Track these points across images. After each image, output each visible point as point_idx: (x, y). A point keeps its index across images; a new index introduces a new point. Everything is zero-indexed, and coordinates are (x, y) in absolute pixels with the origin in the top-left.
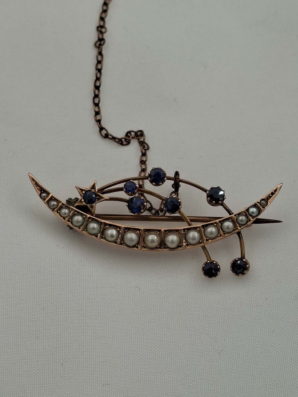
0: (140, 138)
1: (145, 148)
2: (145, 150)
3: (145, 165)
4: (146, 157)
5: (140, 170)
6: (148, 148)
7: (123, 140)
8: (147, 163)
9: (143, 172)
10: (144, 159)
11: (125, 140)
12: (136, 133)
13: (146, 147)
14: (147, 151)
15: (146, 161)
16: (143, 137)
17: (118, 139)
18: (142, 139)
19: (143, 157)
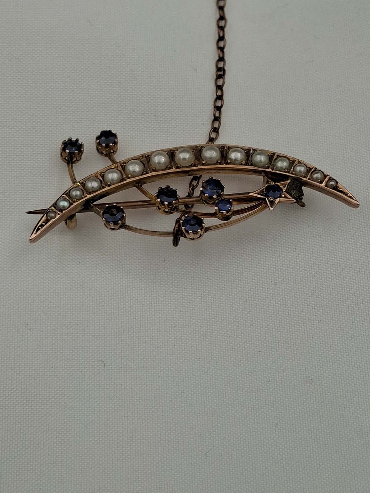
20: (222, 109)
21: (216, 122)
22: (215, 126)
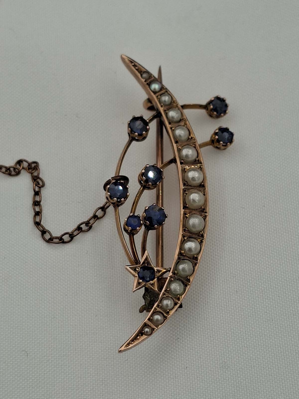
0: (34, 172)
1: (40, 185)
2: (40, 188)
3: (40, 207)
4: (41, 197)
5: (34, 214)
6: (43, 185)
7: (12, 169)
8: (41, 203)
9: (37, 216)
10: (37, 199)
11: (14, 169)
12: (30, 165)
13: (41, 183)
14: (41, 188)
15: (40, 201)
16: (37, 171)
17: (6, 167)
18: (35, 174)
19: (36, 196)
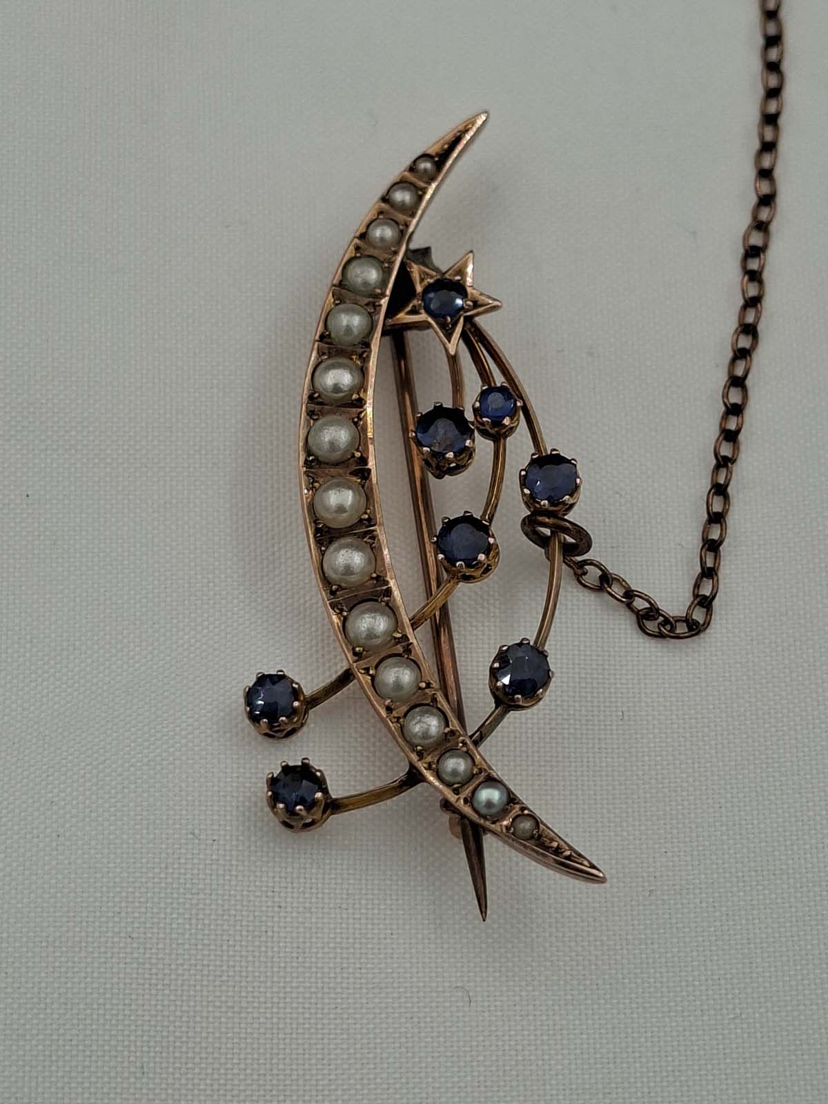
20: (729, 489)
21: (714, 525)
22: (711, 537)
